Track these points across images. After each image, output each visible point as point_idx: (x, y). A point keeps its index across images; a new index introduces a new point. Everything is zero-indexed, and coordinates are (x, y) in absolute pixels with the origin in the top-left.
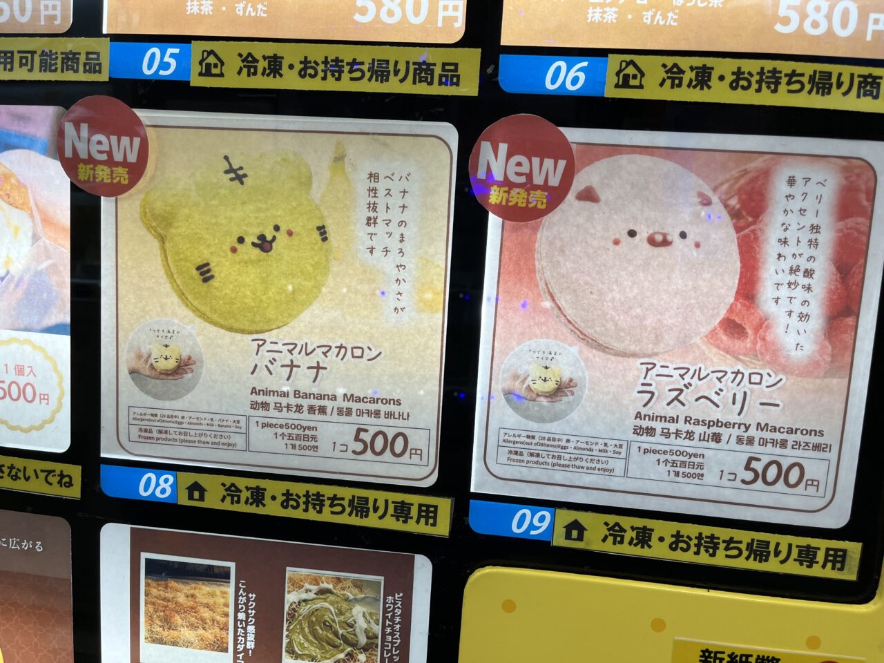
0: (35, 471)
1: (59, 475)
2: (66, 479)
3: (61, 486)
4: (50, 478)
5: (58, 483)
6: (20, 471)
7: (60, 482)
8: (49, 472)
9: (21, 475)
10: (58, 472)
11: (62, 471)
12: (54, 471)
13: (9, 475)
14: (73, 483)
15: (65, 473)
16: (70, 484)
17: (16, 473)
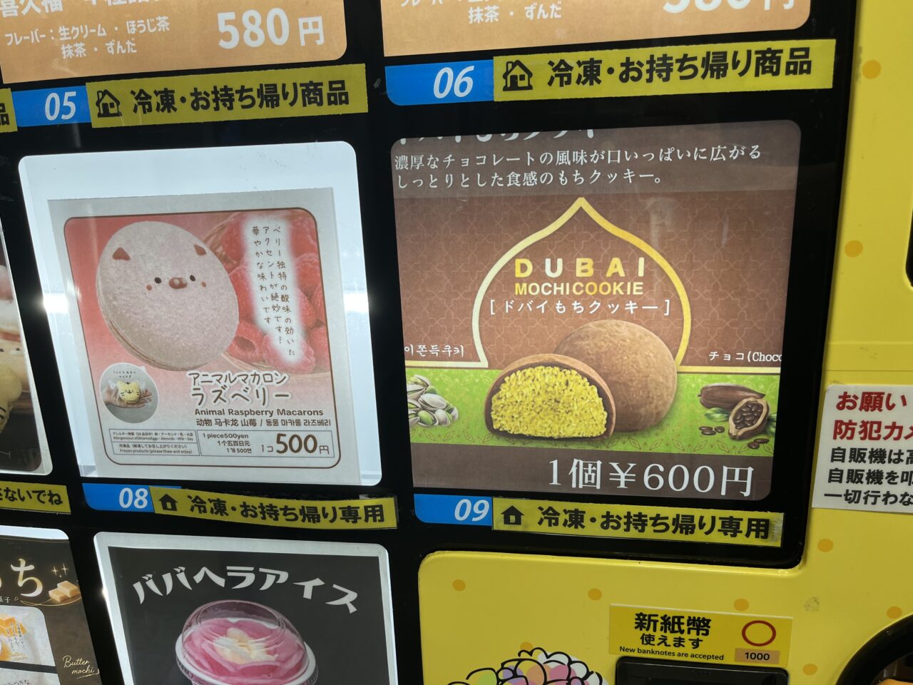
0: (28, 492)
1: (48, 495)
2: (55, 498)
3: (52, 504)
4: (42, 498)
5: (49, 501)
6: (15, 493)
7: (51, 500)
8: (40, 492)
9: (16, 496)
10: (47, 492)
11: (50, 491)
12: (44, 491)
13: (6, 497)
14: (62, 500)
15: (53, 492)
16: (59, 502)
17: (12, 495)
